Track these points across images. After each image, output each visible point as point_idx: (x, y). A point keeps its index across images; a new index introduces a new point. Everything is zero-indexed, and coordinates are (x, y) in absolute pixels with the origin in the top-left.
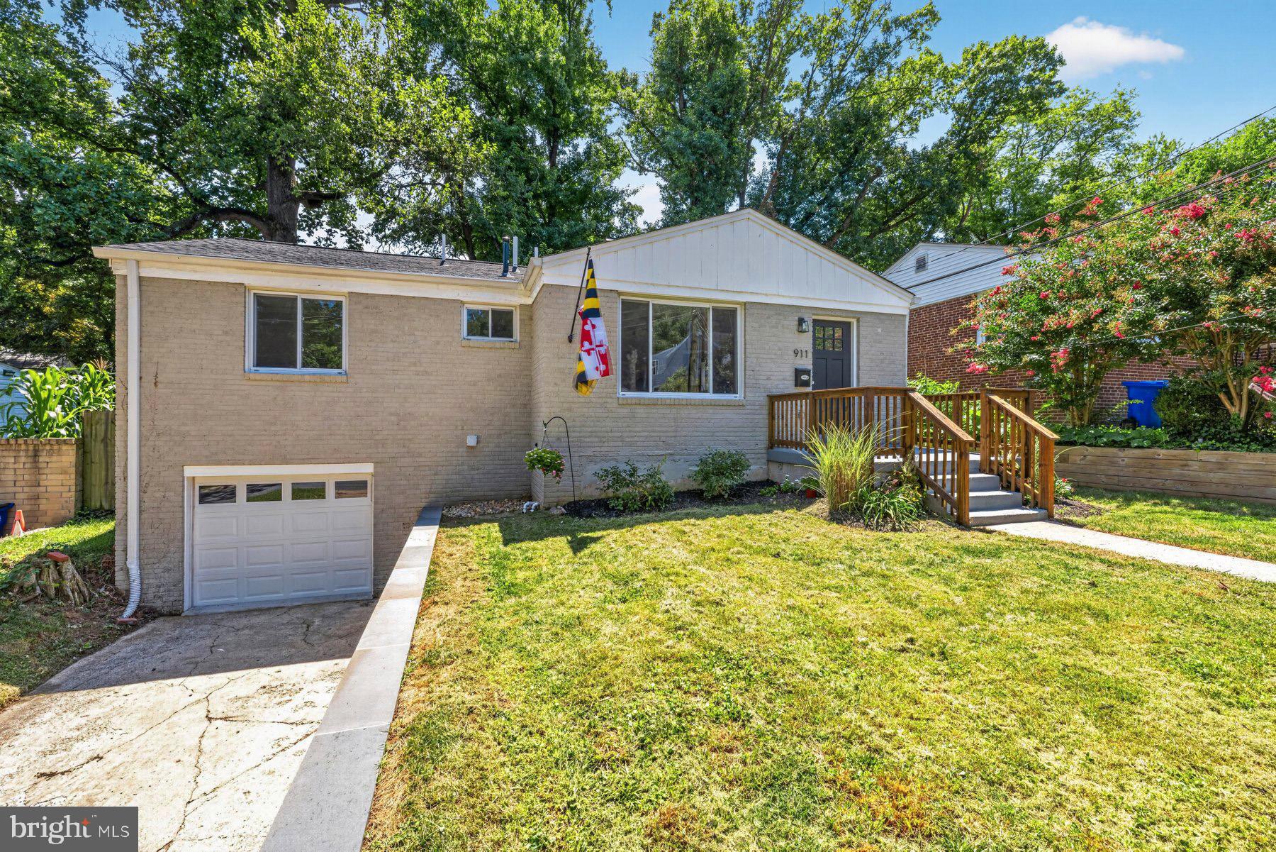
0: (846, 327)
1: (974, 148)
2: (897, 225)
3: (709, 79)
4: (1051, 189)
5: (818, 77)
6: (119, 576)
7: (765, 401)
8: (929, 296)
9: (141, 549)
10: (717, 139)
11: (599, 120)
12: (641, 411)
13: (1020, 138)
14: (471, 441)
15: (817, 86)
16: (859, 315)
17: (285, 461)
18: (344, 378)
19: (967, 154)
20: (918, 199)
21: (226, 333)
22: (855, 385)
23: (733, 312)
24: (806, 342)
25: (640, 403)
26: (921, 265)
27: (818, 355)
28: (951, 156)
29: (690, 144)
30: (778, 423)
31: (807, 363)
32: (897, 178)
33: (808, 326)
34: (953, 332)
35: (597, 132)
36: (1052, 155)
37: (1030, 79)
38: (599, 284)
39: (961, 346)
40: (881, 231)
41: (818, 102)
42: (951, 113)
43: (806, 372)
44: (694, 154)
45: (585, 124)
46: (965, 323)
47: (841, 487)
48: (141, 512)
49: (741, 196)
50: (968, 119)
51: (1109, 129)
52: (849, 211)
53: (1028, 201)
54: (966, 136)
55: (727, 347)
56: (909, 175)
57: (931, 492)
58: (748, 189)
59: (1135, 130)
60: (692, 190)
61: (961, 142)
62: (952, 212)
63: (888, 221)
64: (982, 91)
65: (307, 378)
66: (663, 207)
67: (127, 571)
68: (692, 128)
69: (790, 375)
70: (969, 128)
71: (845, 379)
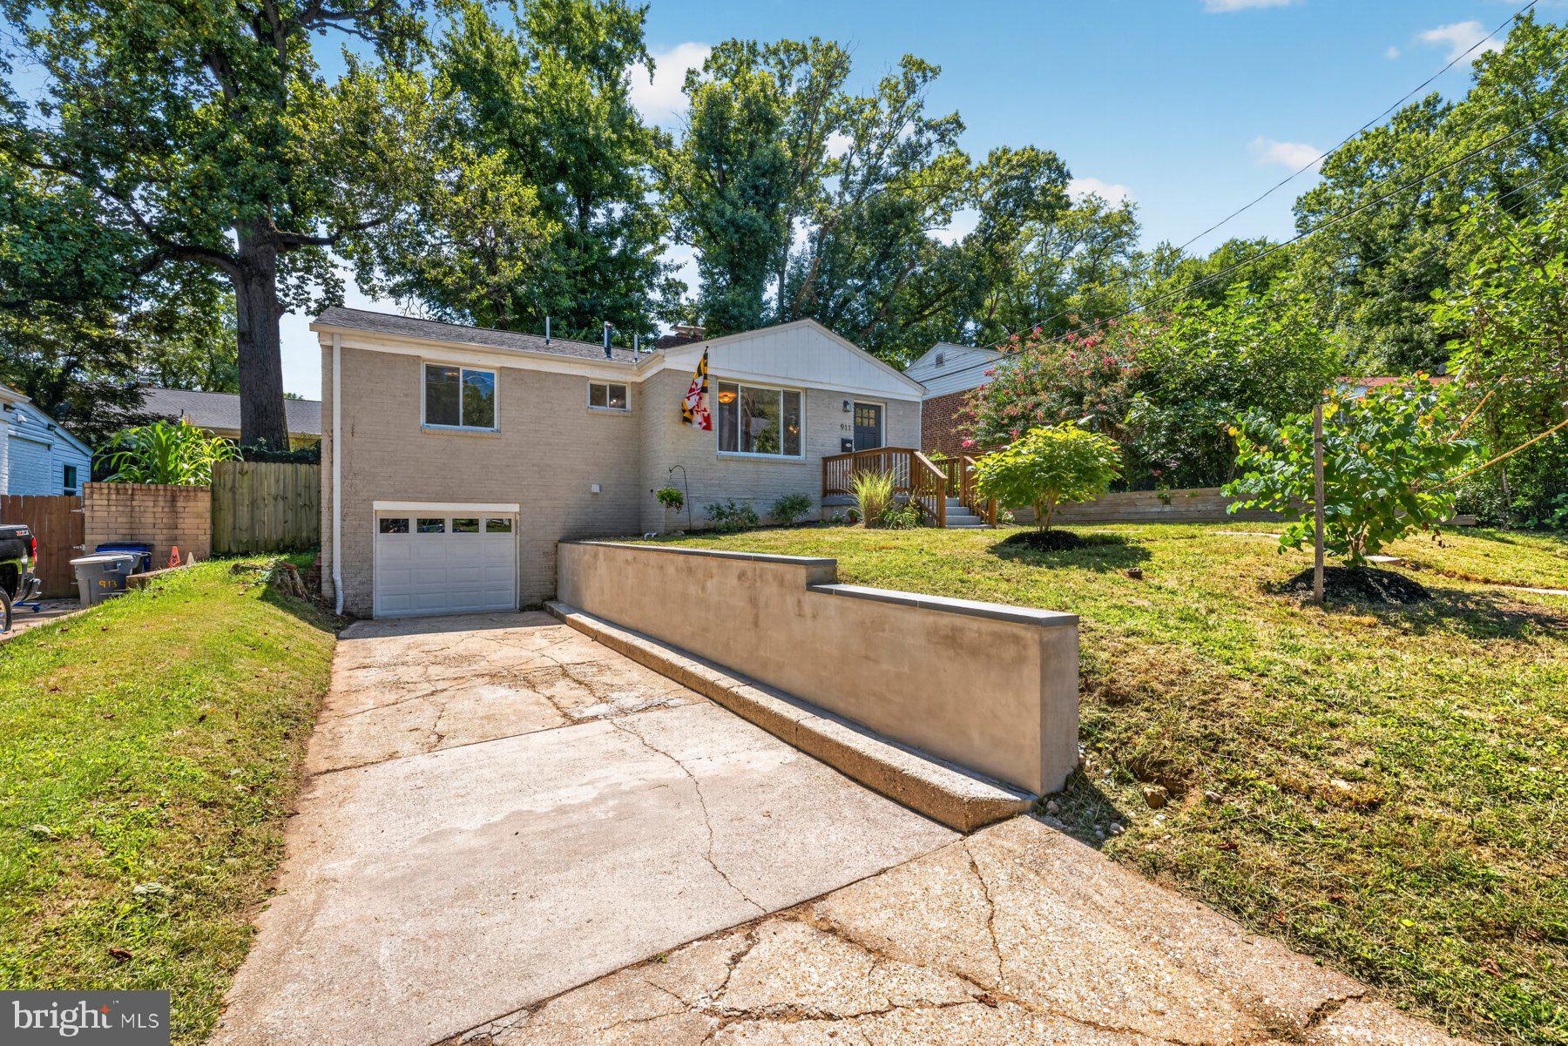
0: (878, 409)
1: (999, 246)
2: (931, 314)
3: (750, 156)
4: (1071, 289)
5: (856, 162)
6: (326, 587)
7: (820, 462)
8: (937, 390)
9: (343, 567)
10: (760, 221)
11: (638, 187)
12: (733, 465)
13: (1044, 236)
14: (595, 489)
15: (856, 171)
16: (887, 401)
17: (453, 500)
18: (498, 435)
19: (993, 252)
20: (950, 290)
21: (407, 395)
22: (883, 446)
23: (797, 395)
24: (849, 419)
25: (732, 459)
26: (940, 361)
27: (858, 429)
28: (979, 254)
29: (732, 222)
30: (830, 477)
31: (850, 435)
32: (930, 270)
33: (851, 407)
34: (955, 416)
35: (634, 198)
36: (1071, 254)
37: (1044, 191)
38: (709, 371)
39: (961, 427)
40: (916, 320)
41: (856, 187)
42: (979, 212)
43: (850, 442)
44: (736, 232)
45: (622, 188)
46: (962, 410)
47: (871, 509)
48: (342, 535)
49: (781, 274)
50: (992, 217)
51: (1116, 236)
52: (885, 300)
53: (1050, 298)
54: (991, 234)
55: (793, 419)
56: (941, 268)
57: (926, 514)
58: (788, 268)
59: (1139, 239)
60: (732, 267)
61: (986, 240)
62: (980, 306)
63: (923, 310)
64: (1004, 194)
65: (470, 434)
66: (701, 281)
67: (333, 582)
68: (734, 204)
69: (838, 442)
70: (994, 227)
71: (877, 442)
